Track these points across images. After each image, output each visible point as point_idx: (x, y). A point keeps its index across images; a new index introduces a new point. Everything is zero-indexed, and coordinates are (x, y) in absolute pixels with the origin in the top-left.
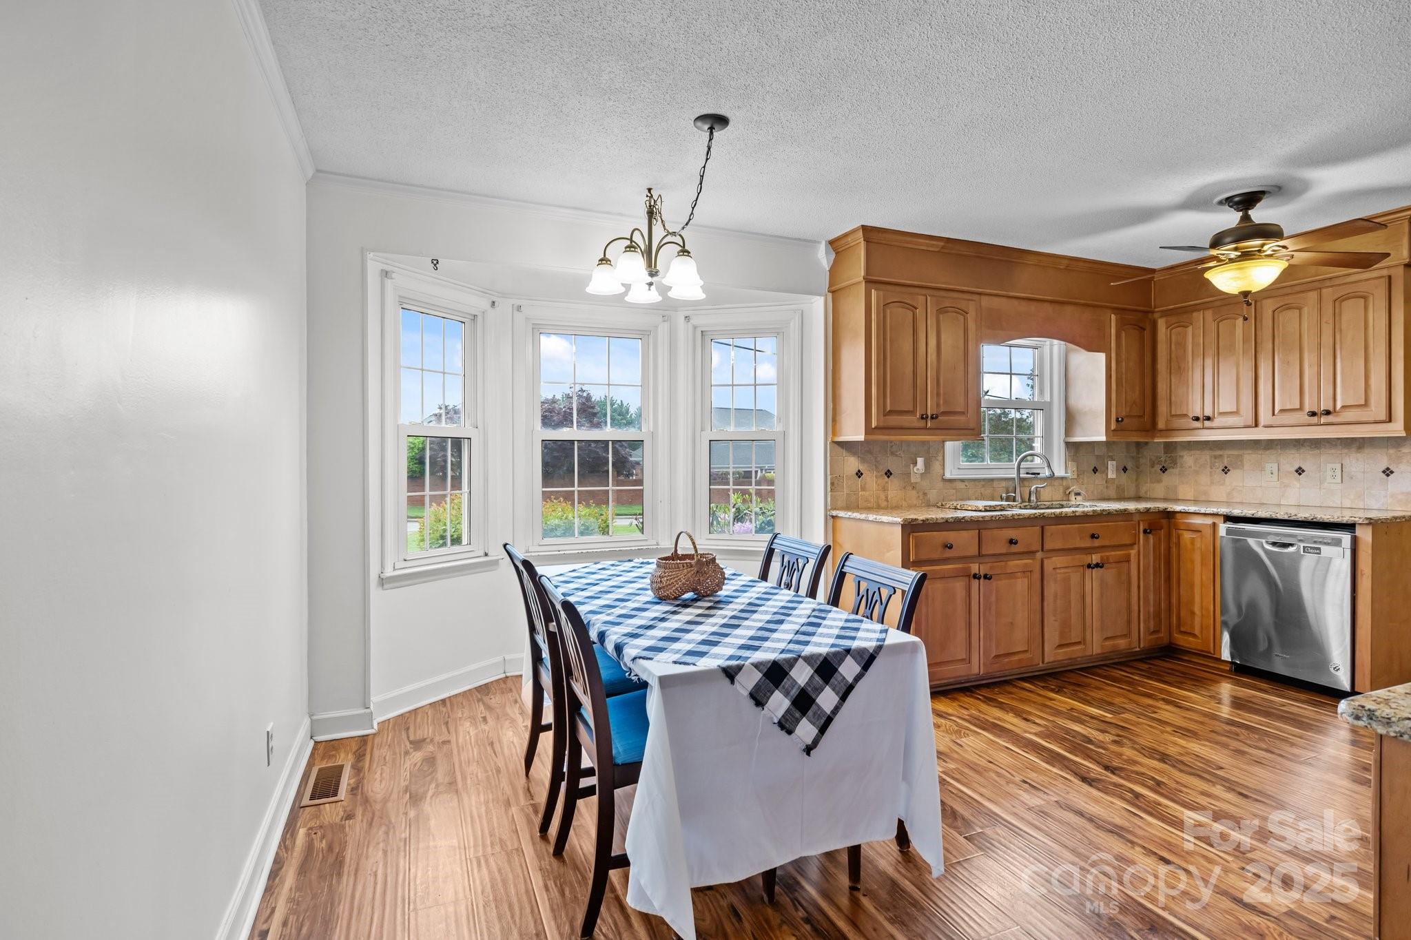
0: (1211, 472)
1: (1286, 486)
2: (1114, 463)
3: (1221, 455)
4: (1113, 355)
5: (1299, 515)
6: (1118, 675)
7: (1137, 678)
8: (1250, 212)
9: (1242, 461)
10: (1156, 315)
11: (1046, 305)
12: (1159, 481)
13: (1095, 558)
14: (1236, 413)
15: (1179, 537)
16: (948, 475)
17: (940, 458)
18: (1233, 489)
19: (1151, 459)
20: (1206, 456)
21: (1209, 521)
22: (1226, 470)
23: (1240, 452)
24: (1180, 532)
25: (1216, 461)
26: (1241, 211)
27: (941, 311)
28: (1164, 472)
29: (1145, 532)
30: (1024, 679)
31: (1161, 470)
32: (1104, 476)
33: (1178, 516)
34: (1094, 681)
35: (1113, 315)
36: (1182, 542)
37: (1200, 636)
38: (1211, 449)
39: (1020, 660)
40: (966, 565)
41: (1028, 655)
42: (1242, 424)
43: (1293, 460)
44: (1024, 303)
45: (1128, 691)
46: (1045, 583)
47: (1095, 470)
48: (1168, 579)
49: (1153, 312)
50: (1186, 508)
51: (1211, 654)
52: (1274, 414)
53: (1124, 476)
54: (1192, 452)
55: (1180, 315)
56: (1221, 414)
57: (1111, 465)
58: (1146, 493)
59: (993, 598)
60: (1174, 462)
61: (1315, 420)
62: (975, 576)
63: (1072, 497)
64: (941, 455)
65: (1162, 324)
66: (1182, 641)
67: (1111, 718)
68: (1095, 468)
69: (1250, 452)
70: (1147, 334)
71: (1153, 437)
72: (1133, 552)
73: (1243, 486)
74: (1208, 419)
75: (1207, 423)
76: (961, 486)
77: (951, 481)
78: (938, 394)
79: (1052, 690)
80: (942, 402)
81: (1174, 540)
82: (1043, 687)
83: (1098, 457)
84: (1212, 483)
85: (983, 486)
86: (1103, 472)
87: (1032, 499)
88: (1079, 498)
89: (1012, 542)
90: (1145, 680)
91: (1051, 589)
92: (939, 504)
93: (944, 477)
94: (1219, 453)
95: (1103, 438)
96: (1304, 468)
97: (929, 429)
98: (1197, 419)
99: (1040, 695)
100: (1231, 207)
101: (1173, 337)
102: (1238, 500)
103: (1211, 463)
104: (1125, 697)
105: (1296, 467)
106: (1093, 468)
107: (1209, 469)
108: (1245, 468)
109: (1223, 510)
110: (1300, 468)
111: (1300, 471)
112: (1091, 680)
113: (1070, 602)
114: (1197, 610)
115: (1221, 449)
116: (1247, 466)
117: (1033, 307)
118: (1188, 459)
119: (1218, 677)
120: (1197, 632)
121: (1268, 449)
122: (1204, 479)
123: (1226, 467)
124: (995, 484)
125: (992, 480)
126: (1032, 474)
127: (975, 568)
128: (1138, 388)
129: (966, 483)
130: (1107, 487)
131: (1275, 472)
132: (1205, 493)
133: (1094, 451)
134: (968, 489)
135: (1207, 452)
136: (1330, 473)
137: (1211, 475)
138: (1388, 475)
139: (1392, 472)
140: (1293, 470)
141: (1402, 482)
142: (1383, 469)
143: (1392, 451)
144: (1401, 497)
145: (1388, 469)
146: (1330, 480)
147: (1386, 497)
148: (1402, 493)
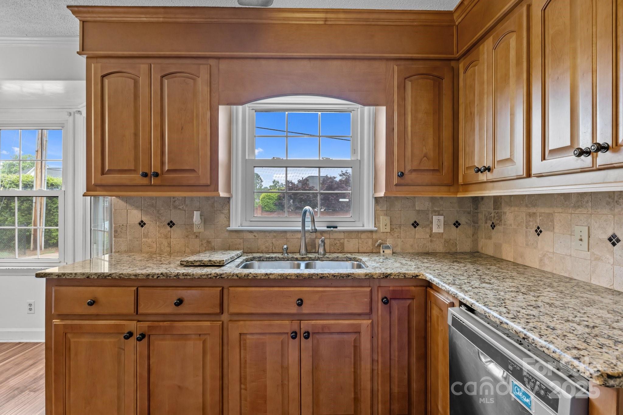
0: (526, 232)
1: (598, 259)
2: (442, 218)
3: (534, 213)
9: (552, 221)
12: (489, 238)
14: (510, 161)
16: (234, 226)
17: (226, 211)
18: (544, 256)
19: (485, 215)
21: (450, 300)
22: (539, 232)
23: (552, 210)
24: (432, 307)
25: (531, 219)
27: (167, 77)
28: (493, 229)
29: (384, 300)
31: (492, 226)
35: (395, 66)
36: (432, 317)
38: (527, 206)
42: (514, 175)
47: (415, 225)
52: (544, 159)
55: (472, 54)
56: (498, 163)
57: (438, 220)
58: (482, 248)
60: (500, 219)
61: (588, 162)
65: (461, 70)
68: (416, 222)
69: (560, 210)
70: (446, 83)
71: (457, 192)
72: (366, 323)
73: (553, 253)
74: (489, 169)
75: (489, 176)
76: (251, 236)
78: (163, 154)
80: (167, 161)
81: (429, 312)
83: (418, 212)
84: (527, 245)
86: (426, 227)
87: (320, 251)
93: (228, 229)
94: (533, 210)
95: (383, 194)
96: (618, 236)
102: (549, 269)
103: (527, 222)
105: (610, 235)
106: (412, 222)
107: (525, 228)
108: (556, 230)
110: (614, 236)
111: (614, 240)
115: (534, 206)
116: (557, 228)
117: (285, 66)
118: (510, 216)
121: (579, 207)
122: (521, 239)
123: (539, 228)
124: (288, 235)
125: (285, 232)
128: (430, 141)
129: (255, 234)
130: (431, 241)
131: (585, 238)
132: (522, 256)
133: (414, 205)
134: (258, 239)
135: (524, 209)
137: (527, 235)
140: (606, 237)
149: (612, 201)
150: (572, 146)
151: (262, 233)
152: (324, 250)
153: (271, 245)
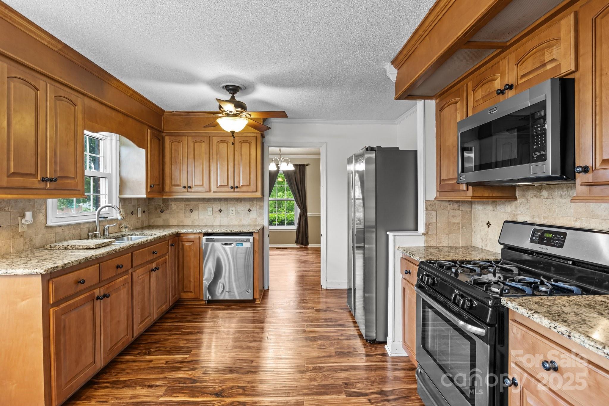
1: (216, 217)
3: (189, 204)
4: (149, 151)
5: (235, 231)
6: (167, 326)
7: (176, 324)
8: (235, 95)
9: (198, 207)
10: (164, 134)
11: (120, 115)
12: (160, 217)
13: (154, 265)
14: (202, 185)
15: (183, 245)
16: (49, 224)
17: (43, 211)
18: (194, 220)
19: (155, 206)
20: (182, 205)
21: (197, 236)
22: (191, 211)
23: (197, 203)
24: (183, 243)
25: (187, 207)
26: (231, 94)
27: (58, 98)
28: (162, 212)
29: (171, 245)
30: (122, 354)
31: (161, 211)
32: (136, 216)
33: (182, 235)
34: (159, 335)
35: (148, 130)
36: (185, 248)
37: (193, 292)
38: (184, 201)
39: (123, 343)
40: (91, 292)
41: (127, 337)
42: (204, 191)
43: (218, 206)
44: (109, 109)
45: (180, 334)
46: (134, 288)
47: (132, 213)
48: (178, 267)
49: (162, 132)
50: (187, 231)
51: (198, 298)
52: (217, 187)
53: (144, 215)
54: (176, 203)
55: (177, 136)
56: (195, 185)
57: (139, 210)
58: (153, 223)
59: (108, 309)
60: (167, 208)
61: (232, 190)
62: (98, 298)
63: (123, 230)
64: (44, 208)
65: (167, 140)
66: (185, 296)
67: (189, 358)
68: (132, 212)
69: (201, 203)
70: (161, 142)
71: (163, 195)
72: (167, 257)
73: (199, 218)
74: (190, 187)
75: (189, 190)
76: (60, 230)
77: (52, 227)
78: (55, 163)
79: (145, 354)
80: (58, 169)
81: (181, 247)
82: (138, 354)
83: (133, 206)
84: (185, 217)
85: (74, 228)
86: (135, 214)
87: (106, 233)
88: (127, 229)
89: (118, 267)
90: (181, 324)
91: (137, 289)
92: (48, 246)
93: (46, 225)
94: (189, 203)
95: (145, 196)
96: (222, 209)
97: (48, 189)
98: (185, 187)
99: (141, 361)
100: (228, 90)
101: (173, 146)
102: (196, 224)
103: (185, 208)
104: (183, 339)
105: (219, 209)
106: (131, 212)
107: (184, 210)
108: (200, 210)
110: (220, 209)
111: (220, 211)
112: (158, 336)
113: (145, 294)
114: (192, 280)
115: (189, 201)
117: (114, 113)
118: (174, 206)
119: (204, 309)
120: (192, 290)
121: (209, 201)
122: (181, 215)
123: (191, 210)
124: (82, 226)
125: (80, 224)
126: (104, 218)
127: (97, 292)
128: (158, 170)
129: (63, 228)
130: (137, 222)
131: (211, 211)
132: (182, 222)
133: (132, 202)
134: (64, 231)
135: (183, 203)
136: (231, 211)
137: (185, 213)
138: (250, 212)
139: (251, 210)
140: (218, 210)
141: (254, 214)
142: (248, 209)
143: (251, 203)
144: (253, 220)
145: (250, 209)
146: (231, 214)
147: (249, 220)
148: (254, 218)
149: (220, 199)
150: (228, 185)
151: (67, 227)
152: (109, 233)
153: (72, 235)
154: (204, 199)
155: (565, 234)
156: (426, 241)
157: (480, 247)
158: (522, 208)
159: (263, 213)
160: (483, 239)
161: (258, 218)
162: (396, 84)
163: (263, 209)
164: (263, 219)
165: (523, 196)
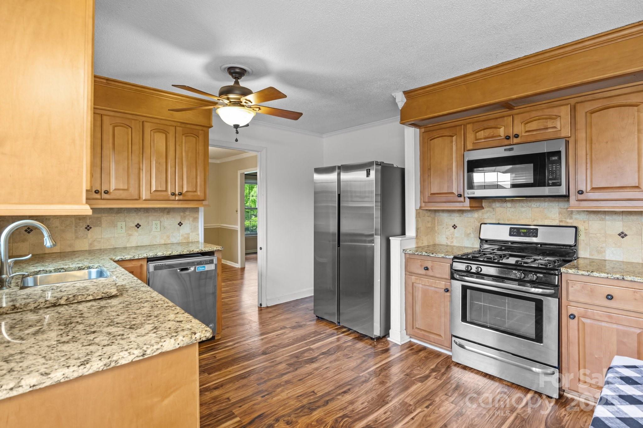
0: (76, 230)
1: (130, 235)
8: (239, 80)
9: (100, 221)
14: (127, 190)
18: (94, 241)
22: (88, 228)
23: (99, 215)
25: (81, 221)
26: (235, 78)
43: (134, 219)
52: (151, 193)
56: (115, 189)
69: (106, 215)
73: (102, 238)
74: (106, 192)
75: (105, 196)
84: (77, 238)
96: (140, 224)
98: (97, 192)
100: (231, 73)
102: (98, 248)
103: (76, 224)
105: (136, 224)
107: (74, 227)
109: (151, 254)
110: (138, 224)
111: (138, 226)
116: (104, 225)
121: (119, 213)
122: (70, 235)
123: (88, 226)
131: (124, 227)
132: (71, 246)
136: (154, 226)
137: (76, 232)
138: (180, 226)
139: (182, 224)
140: (134, 225)
141: (186, 228)
142: (179, 222)
143: (182, 214)
144: (185, 236)
145: (180, 222)
146: (154, 229)
147: (179, 236)
148: (186, 234)
149: (137, 210)
150: (166, 190)
154: (111, 209)
155: (537, 230)
156: (417, 243)
157: (445, 244)
158: (488, 214)
159: (198, 226)
160: (449, 238)
161: (191, 233)
162: (401, 110)
163: (198, 222)
164: (198, 235)
165: (490, 207)
